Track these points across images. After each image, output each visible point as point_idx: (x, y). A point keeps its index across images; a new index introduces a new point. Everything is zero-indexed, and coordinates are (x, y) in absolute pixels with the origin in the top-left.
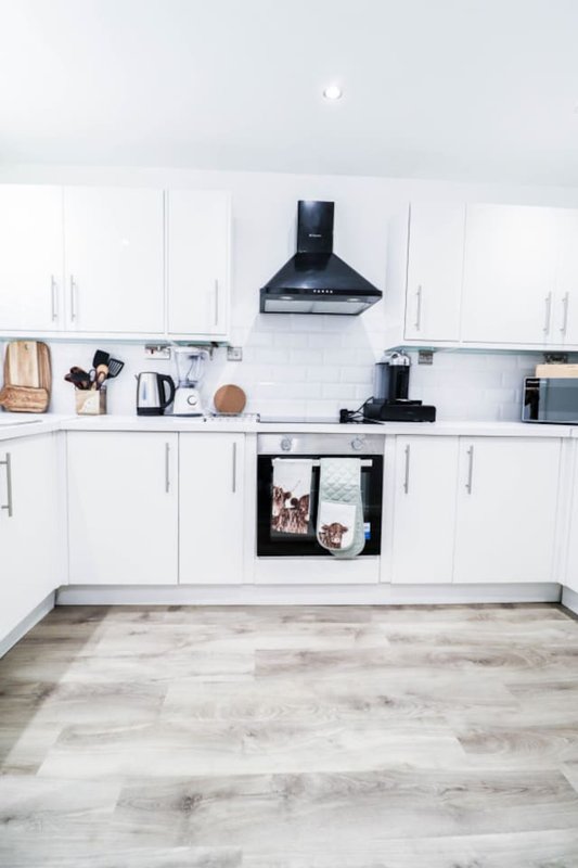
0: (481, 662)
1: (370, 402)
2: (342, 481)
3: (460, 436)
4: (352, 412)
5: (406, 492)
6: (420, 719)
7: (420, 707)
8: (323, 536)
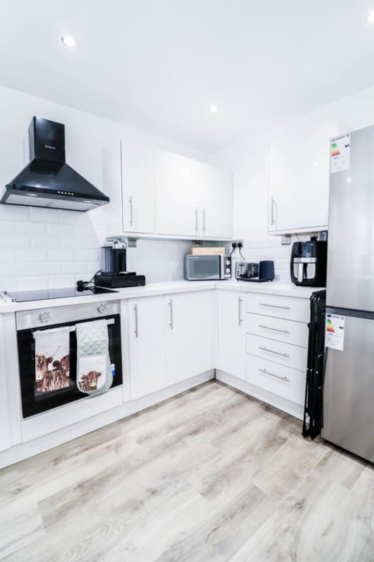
0: (193, 433)
1: (99, 274)
2: (95, 339)
3: (164, 295)
4: (87, 283)
5: (137, 336)
6: (176, 493)
7: (173, 483)
8: (82, 384)
